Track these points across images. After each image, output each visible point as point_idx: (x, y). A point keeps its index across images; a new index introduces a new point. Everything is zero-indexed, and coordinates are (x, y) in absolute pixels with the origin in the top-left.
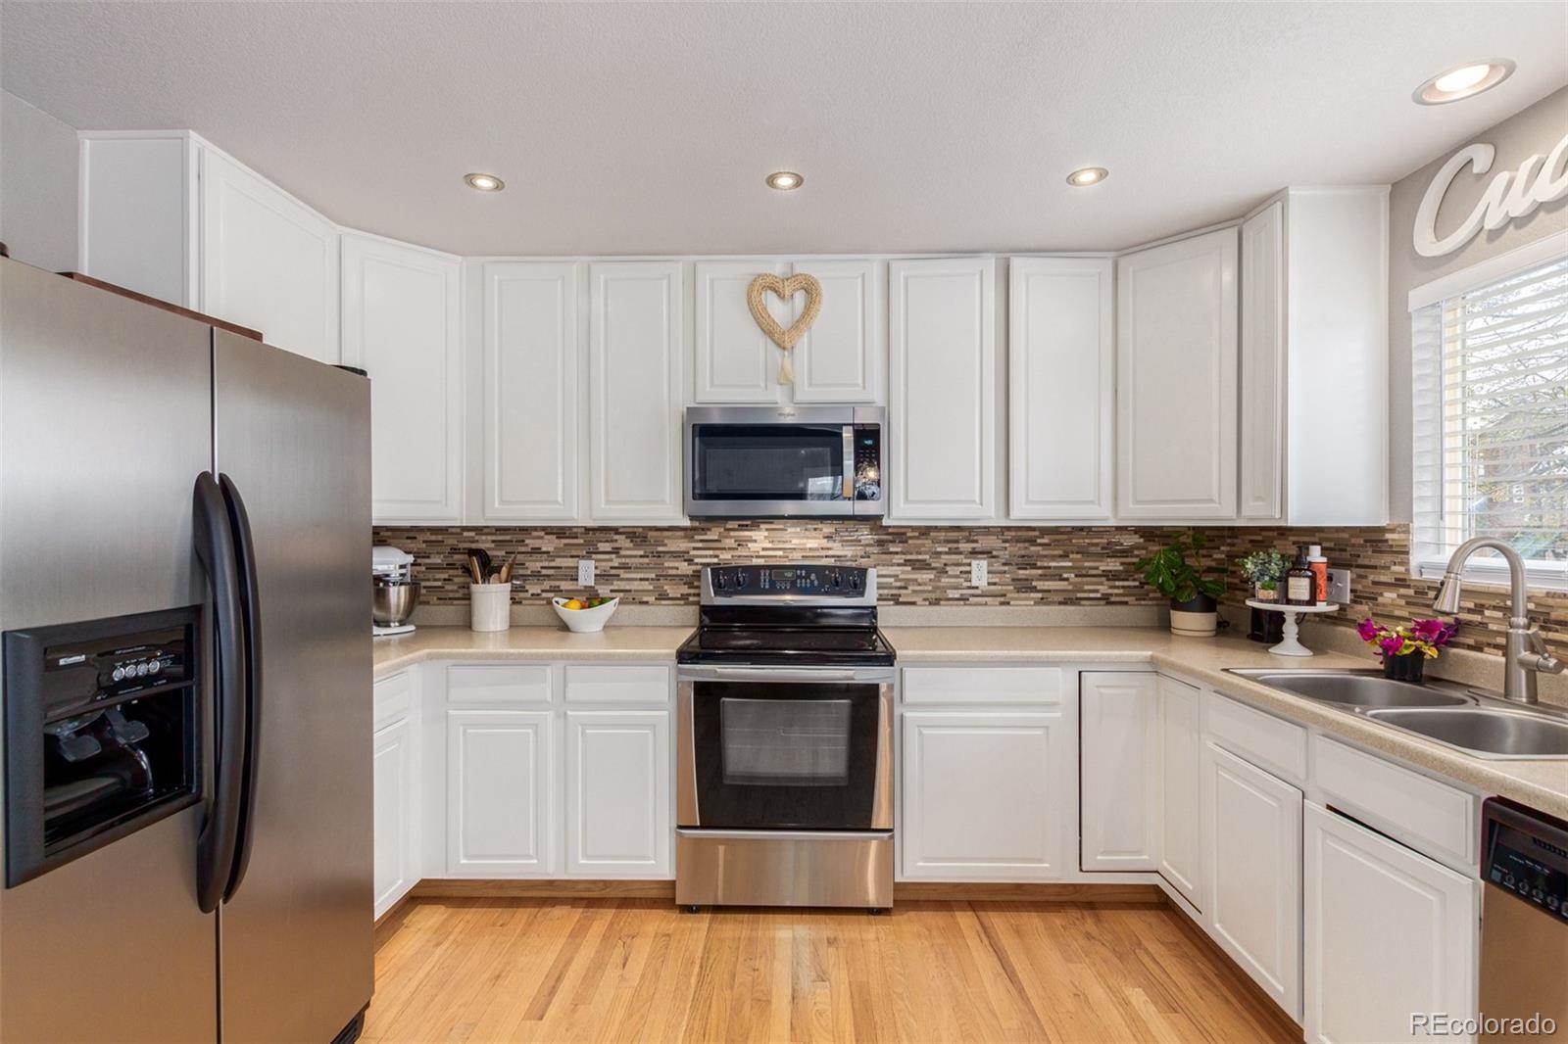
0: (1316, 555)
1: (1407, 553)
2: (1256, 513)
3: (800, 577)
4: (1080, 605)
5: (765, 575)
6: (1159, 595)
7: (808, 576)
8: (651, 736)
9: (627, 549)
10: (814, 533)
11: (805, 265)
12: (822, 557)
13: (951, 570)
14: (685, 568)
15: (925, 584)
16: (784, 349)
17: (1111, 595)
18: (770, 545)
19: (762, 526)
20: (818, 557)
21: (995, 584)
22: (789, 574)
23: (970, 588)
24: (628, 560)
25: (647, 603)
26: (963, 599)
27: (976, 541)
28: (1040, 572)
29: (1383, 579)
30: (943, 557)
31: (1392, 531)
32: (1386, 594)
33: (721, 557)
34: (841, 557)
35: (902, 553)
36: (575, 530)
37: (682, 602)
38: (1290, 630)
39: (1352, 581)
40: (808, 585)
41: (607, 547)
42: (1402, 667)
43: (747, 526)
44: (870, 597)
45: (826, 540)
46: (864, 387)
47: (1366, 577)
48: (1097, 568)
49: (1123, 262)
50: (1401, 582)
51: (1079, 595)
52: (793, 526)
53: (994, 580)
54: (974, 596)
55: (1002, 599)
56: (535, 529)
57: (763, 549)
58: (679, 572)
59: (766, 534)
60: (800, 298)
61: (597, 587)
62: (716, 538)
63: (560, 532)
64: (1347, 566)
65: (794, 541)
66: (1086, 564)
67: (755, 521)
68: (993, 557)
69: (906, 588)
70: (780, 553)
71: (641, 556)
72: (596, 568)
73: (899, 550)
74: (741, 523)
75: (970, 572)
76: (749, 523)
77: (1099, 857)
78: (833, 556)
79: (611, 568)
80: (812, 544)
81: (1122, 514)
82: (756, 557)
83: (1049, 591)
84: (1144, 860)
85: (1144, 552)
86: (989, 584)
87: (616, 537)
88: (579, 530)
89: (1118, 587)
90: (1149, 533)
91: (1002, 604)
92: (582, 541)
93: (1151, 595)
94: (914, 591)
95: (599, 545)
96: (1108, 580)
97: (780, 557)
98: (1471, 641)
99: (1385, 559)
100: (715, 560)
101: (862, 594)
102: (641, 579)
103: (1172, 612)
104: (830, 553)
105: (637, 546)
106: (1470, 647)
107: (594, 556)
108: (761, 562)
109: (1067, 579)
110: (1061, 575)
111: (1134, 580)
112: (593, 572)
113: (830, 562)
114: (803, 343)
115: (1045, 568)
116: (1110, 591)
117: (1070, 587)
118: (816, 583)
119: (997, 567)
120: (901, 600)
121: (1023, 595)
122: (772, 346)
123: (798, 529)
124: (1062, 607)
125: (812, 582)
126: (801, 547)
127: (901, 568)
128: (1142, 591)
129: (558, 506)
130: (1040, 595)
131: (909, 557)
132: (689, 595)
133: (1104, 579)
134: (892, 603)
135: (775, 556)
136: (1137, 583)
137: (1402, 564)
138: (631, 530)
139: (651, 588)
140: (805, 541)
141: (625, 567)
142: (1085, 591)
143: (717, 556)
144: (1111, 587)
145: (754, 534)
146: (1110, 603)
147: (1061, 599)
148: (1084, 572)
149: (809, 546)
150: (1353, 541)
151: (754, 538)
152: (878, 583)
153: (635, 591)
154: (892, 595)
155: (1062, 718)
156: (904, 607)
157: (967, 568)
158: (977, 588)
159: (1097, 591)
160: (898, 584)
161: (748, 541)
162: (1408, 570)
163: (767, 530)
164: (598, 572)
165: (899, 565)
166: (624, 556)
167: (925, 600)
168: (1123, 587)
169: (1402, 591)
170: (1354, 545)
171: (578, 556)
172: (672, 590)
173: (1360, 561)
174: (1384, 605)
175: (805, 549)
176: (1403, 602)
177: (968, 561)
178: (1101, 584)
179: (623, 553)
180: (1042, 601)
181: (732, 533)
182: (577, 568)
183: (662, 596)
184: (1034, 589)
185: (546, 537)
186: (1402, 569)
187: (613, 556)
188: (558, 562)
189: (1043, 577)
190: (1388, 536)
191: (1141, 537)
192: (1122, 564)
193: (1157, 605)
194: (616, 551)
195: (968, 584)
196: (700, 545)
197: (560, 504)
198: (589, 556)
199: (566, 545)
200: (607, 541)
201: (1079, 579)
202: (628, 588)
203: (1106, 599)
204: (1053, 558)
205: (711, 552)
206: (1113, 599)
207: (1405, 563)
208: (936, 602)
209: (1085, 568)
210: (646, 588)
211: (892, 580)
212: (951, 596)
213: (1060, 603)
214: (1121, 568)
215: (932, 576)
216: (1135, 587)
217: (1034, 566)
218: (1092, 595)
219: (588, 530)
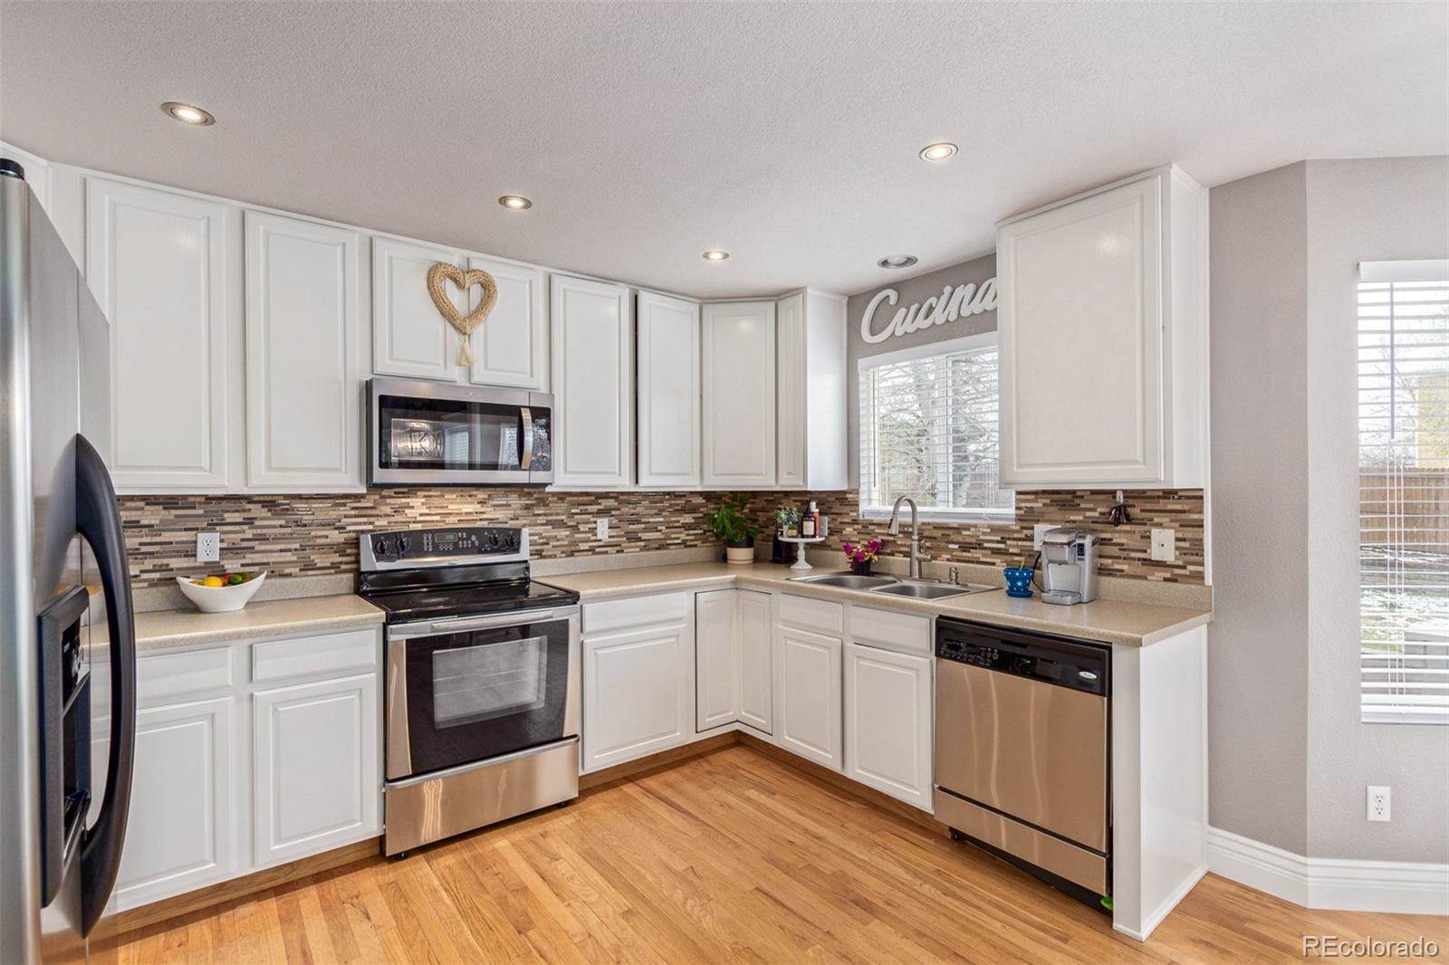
0: (813, 507)
1: (858, 505)
2: (788, 483)
3: (461, 539)
4: (668, 549)
5: (428, 538)
6: (714, 539)
7: (469, 538)
8: (357, 701)
9: (262, 519)
10: (469, 500)
11: (480, 262)
12: (477, 520)
13: (582, 527)
14: (336, 537)
15: (562, 540)
16: (464, 334)
17: (687, 540)
18: (427, 511)
19: (419, 493)
20: (473, 520)
21: (613, 537)
22: (451, 537)
23: (596, 541)
24: (264, 531)
25: (289, 575)
26: (592, 550)
27: (600, 504)
28: (643, 526)
29: (845, 520)
30: (576, 516)
31: (850, 493)
32: (847, 529)
33: (377, 523)
34: (493, 519)
35: (545, 515)
36: (192, 499)
37: (333, 571)
38: (801, 554)
39: (829, 522)
40: (470, 546)
41: (238, 517)
42: (862, 567)
43: (404, 493)
44: (524, 553)
45: (480, 505)
46: (532, 376)
47: (836, 520)
48: (678, 521)
49: (706, 309)
50: (855, 522)
51: (668, 542)
52: (452, 493)
53: (613, 534)
54: (599, 547)
55: (618, 548)
56: (131, 498)
57: (421, 515)
58: (329, 541)
59: (423, 500)
60: (476, 291)
61: (222, 563)
62: (371, 505)
63: (169, 502)
64: (826, 514)
65: (451, 507)
66: (673, 519)
67: (413, 488)
68: (612, 516)
69: (547, 544)
70: (438, 518)
71: (281, 526)
72: (222, 541)
73: (542, 512)
74: (396, 490)
75: (596, 528)
76: (406, 490)
77: (707, 720)
78: (486, 519)
79: (243, 540)
80: (467, 508)
81: (706, 482)
82: (414, 522)
83: (649, 540)
84: (731, 715)
85: (705, 509)
86: (609, 537)
87: (250, 506)
88: (198, 499)
89: (691, 535)
90: (709, 496)
91: (618, 552)
92: (201, 512)
93: (710, 539)
94: (554, 546)
95: (226, 515)
96: (686, 530)
97: (437, 521)
98: (889, 551)
99: (845, 509)
100: (371, 527)
101: (517, 550)
102: (281, 551)
103: (728, 549)
104: (484, 516)
105: (276, 515)
106: (889, 554)
107: (218, 528)
108: (418, 527)
109: (660, 531)
110: (656, 528)
111: (701, 529)
112: (219, 545)
113: (484, 524)
114: (478, 331)
115: (646, 523)
116: (687, 538)
117: (662, 537)
118: (477, 543)
119: (615, 521)
120: (544, 554)
121: (633, 544)
122: (450, 329)
123: (455, 496)
124: (659, 551)
125: (473, 543)
126: (457, 512)
127: (543, 527)
128: (705, 537)
129: (203, 473)
130: (643, 544)
131: (550, 518)
132: (341, 563)
133: (683, 529)
134: (536, 557)
135: (433, 521)
136: (702, 531)
137: (855, 511)
138: (269, 499)
139: (295, 558)
140: (461, 506)
141: (262, 539)
142: (671, 539)
143: (371, 523)
144: (688, 535)
145: (412, 501)
146: (687, 546)
147: (657, 546)
148: (671, 525)
149: (465, 510)
150: (829, 499)
151: (411, 505)
152: (530, 541)
153: (273, 563)
154: (536, 551)
155: (685, 627)
156: (547, 560)
157: (594, 526)
158: (600, 540)
159: (678, 538)
160: (541, 541)
161: (406, 507)
162: (858, 515)
163: (425, 496)
164: (225, 545)
165: (542, 525)
166: (256, 527)
167: (563, 553)
168: (694, 535)
169: (856, 526)
170: (829, 502)
171: (197, 529)
172: (319, 560)
173: (833, 511)
174: (846, 535)
175: (461, 514)
176: (856, 533)
177: (594, 519)
178: (681, 533)
179: (257, 523)
180: (645, 548)
181: (389, 501)
182: (195, 542)
183: (308, 567)
184: (640, 540)
185: (148, 508)
186: (855, 514)
187: (246, 527)
188: (166, 537)
189: (645, 530)
190: (848, 496)
191: (704, 498)
192: (694, 518)
193: (714, 546)
194: (249, 522)
195: (594, 538)
196: (353, 512)
197: (205, 471)
198: (211, 527)
199: (176, 516)
200: (237, 511)
201: (668, 530)
202: (265, 561)
203: (684, 543)
204: (652, 516)
205: (365, 520)
206: (688, 543)
207: (857, 511)
208: (572, 554)
209: (671, 522)
210: (288, 559)
211: (537, 537)
212: (582, 548)
213: (657, 549)
214: (693, 521)
215: (568, 533)
216: (701, 534)
217: (639, 522)
218: (676, 541)
219: (209, 499)
